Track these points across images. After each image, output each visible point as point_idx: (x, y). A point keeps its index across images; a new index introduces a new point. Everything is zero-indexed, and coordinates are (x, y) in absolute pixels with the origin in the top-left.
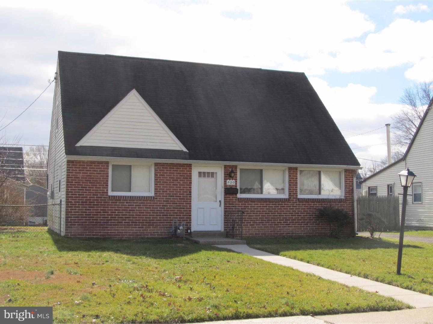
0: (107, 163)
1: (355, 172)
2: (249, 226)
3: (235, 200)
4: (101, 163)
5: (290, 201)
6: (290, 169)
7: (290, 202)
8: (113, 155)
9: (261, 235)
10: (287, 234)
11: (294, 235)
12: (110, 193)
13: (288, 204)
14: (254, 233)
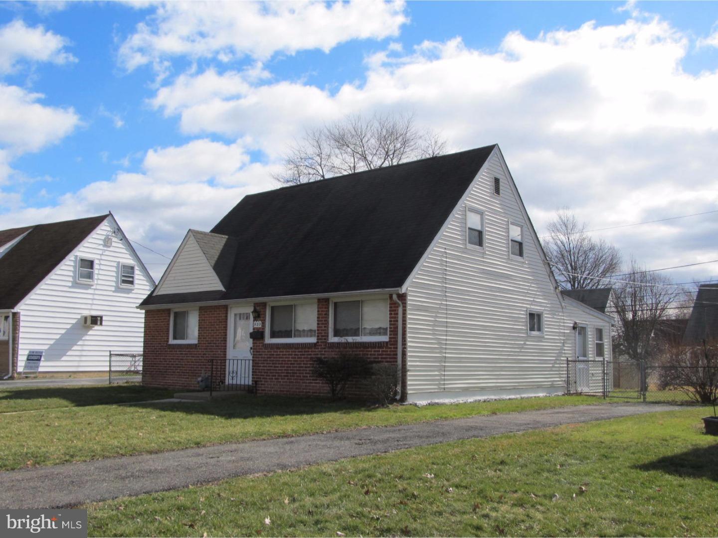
0: (169, 311)
1: (403, 298)
2: (274, 380)
3: (262, 346)
4: (163, 310)
5: (317, 347)
6: (319, 300)
7: (317, 349)
8: (172, 302)
9: (285, 392)
10: (314, 393)
11: (321, 395)
12: (172, 341)
13: (315, 351)
14: (279, 390)
